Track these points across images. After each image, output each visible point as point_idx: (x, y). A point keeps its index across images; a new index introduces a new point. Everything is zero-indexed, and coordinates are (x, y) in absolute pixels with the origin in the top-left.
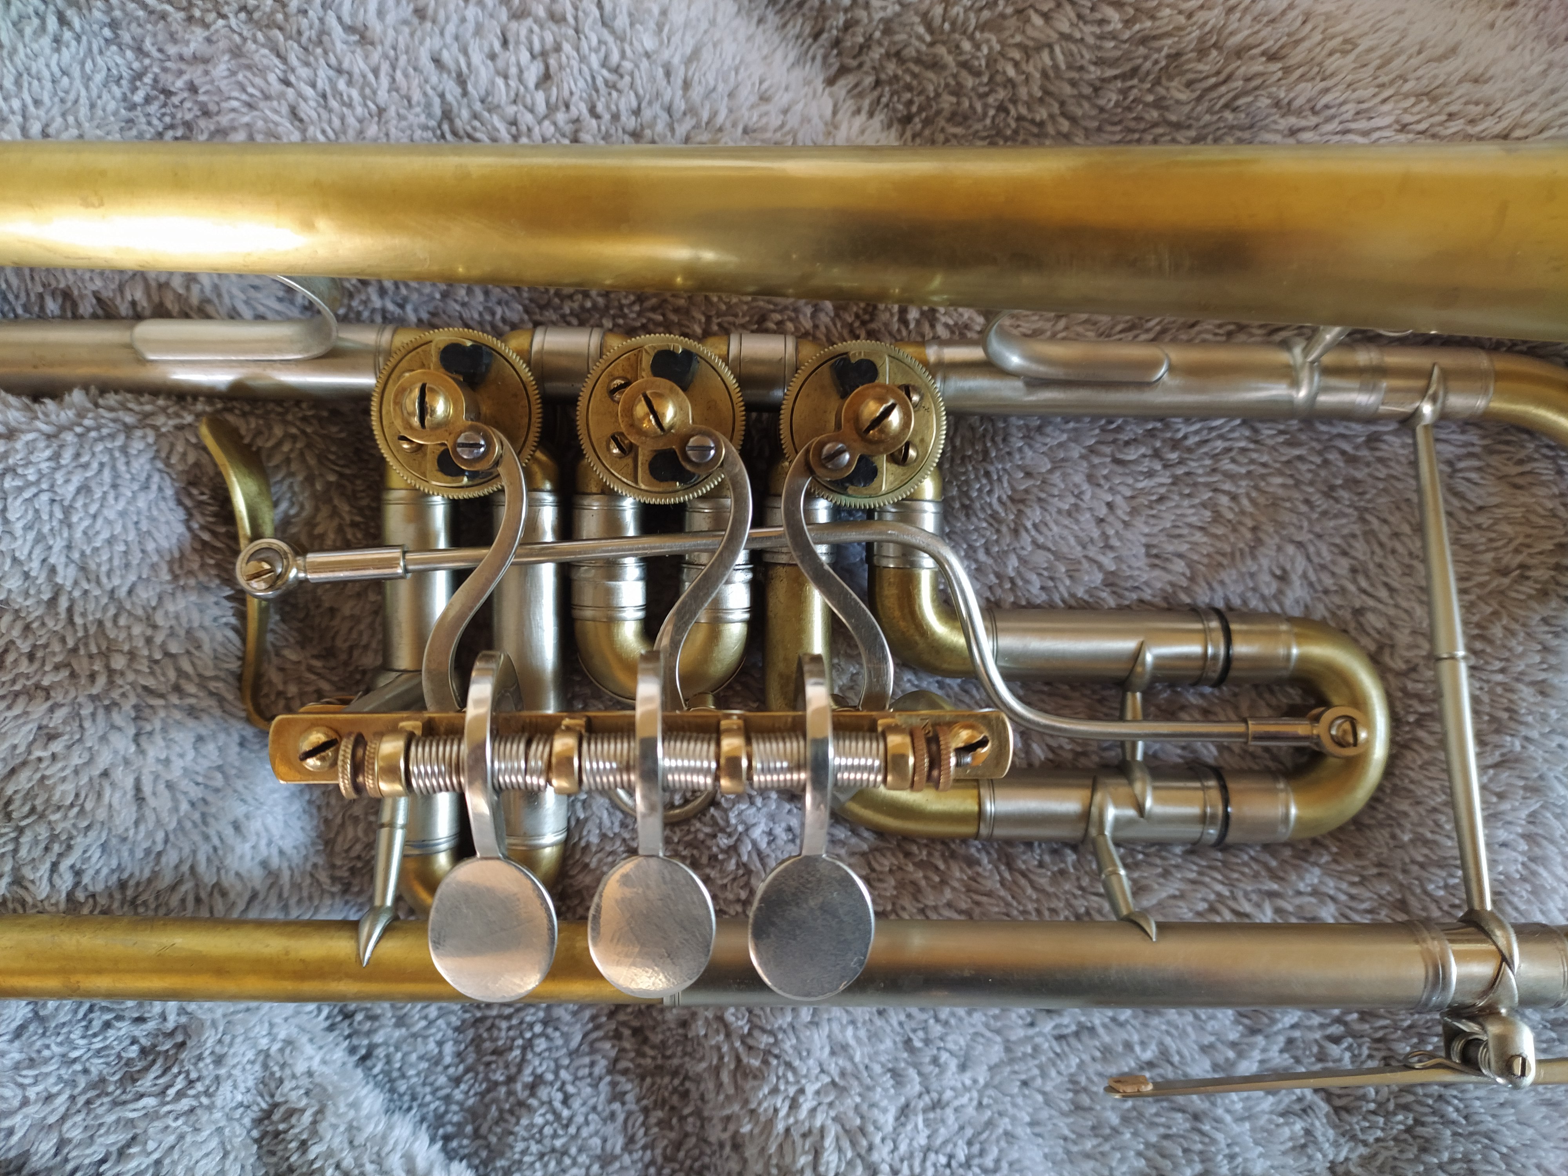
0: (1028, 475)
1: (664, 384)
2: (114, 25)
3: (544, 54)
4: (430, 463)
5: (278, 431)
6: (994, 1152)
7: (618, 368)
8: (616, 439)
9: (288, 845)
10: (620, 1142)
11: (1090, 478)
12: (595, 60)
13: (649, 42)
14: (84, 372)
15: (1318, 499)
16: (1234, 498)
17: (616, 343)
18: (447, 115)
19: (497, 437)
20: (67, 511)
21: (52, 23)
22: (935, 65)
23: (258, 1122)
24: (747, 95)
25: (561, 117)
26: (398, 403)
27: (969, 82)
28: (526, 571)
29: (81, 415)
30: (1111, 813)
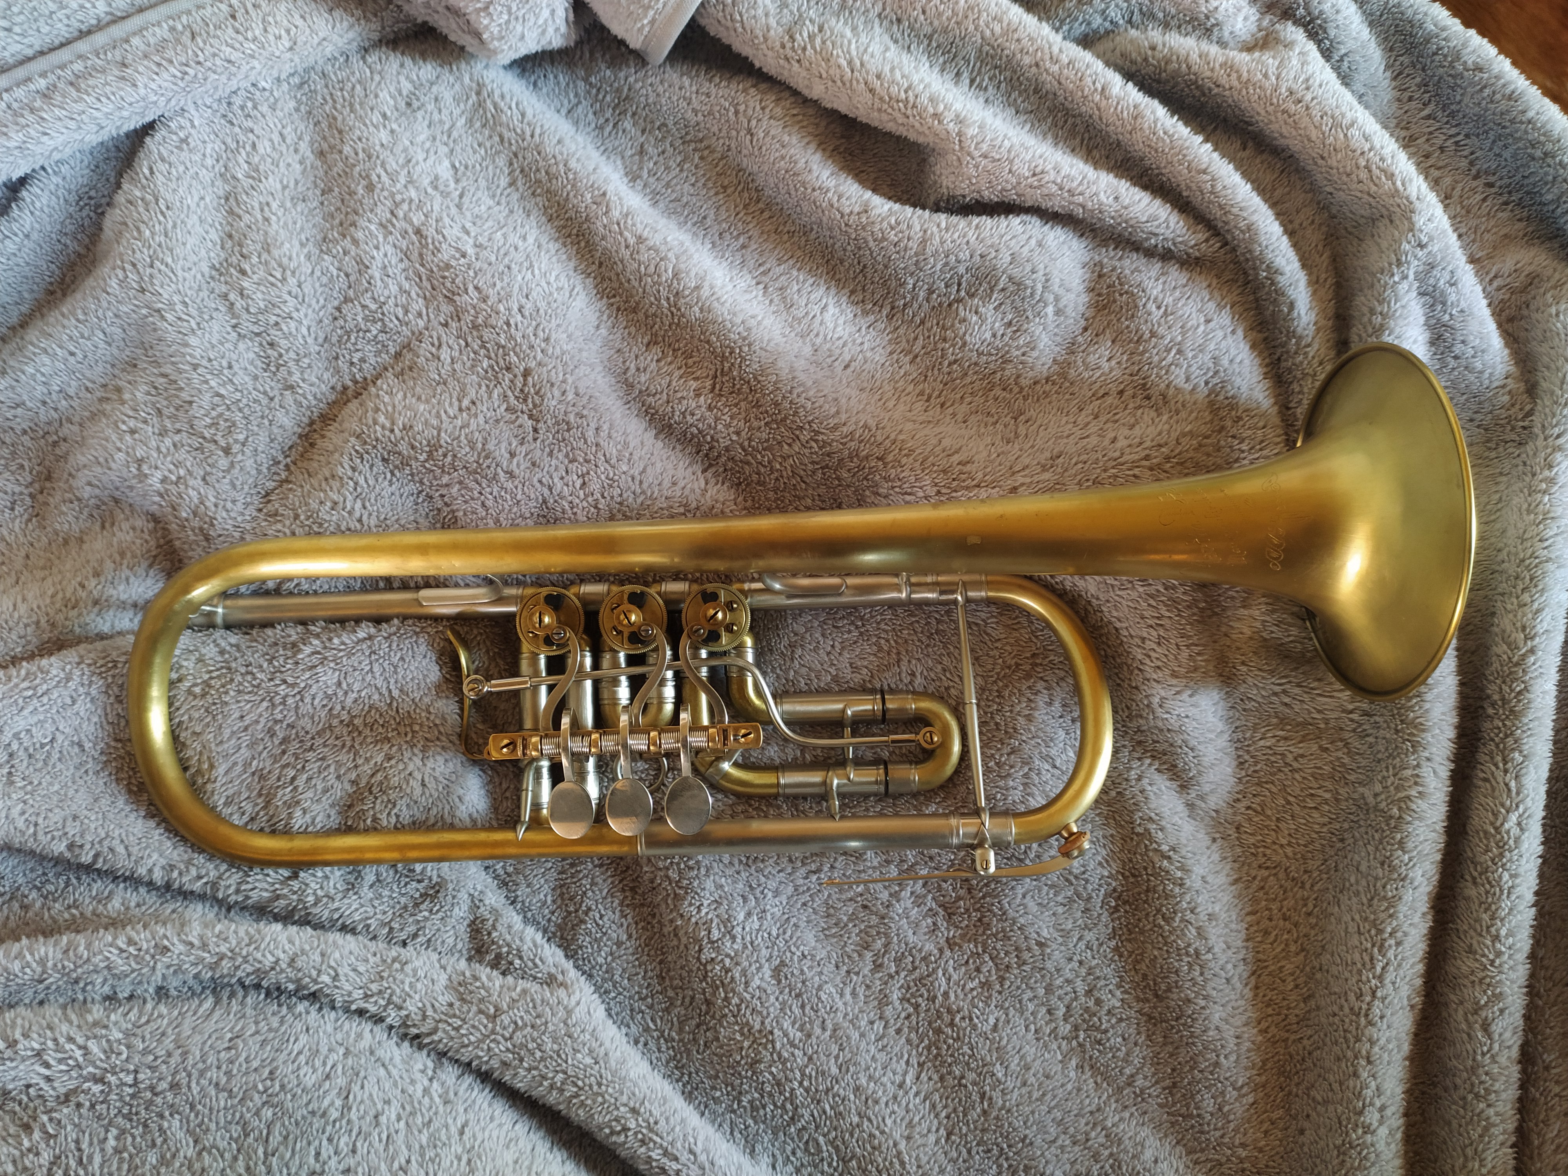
0: (796, 634)
1: (632, 607)
2: (412, 475)
3: (583, 476)
4: (541, 642)
5: (475, 631)
6: (789, 933)
7: (615, 600)
8: (615, 628)
9: (480, 808)
10: (625, 937)
11: (823, 635)
12: (603, 477)
13: (625, 468)
14: (396, 610)
15: (924, 639)
16: (887, 641)
17: (615, 589)
18: (545, 501)
19: (568, 629)
20: (396, 667)
21: (389, 475)
22: (748, 463)
23: (469, 926)
24: (666, 483)
25: (590, 499)
26: (531, 619)
27: (762, 470)
28: (579, 683)
29: (399, 629)
30: (836, 782)
